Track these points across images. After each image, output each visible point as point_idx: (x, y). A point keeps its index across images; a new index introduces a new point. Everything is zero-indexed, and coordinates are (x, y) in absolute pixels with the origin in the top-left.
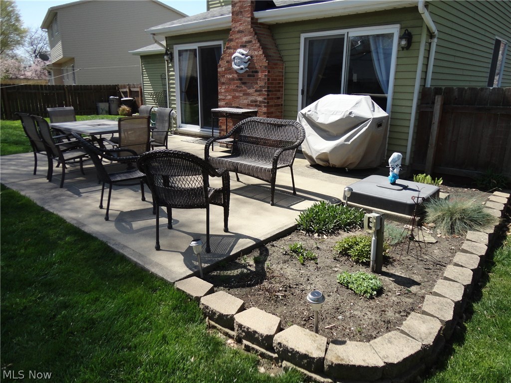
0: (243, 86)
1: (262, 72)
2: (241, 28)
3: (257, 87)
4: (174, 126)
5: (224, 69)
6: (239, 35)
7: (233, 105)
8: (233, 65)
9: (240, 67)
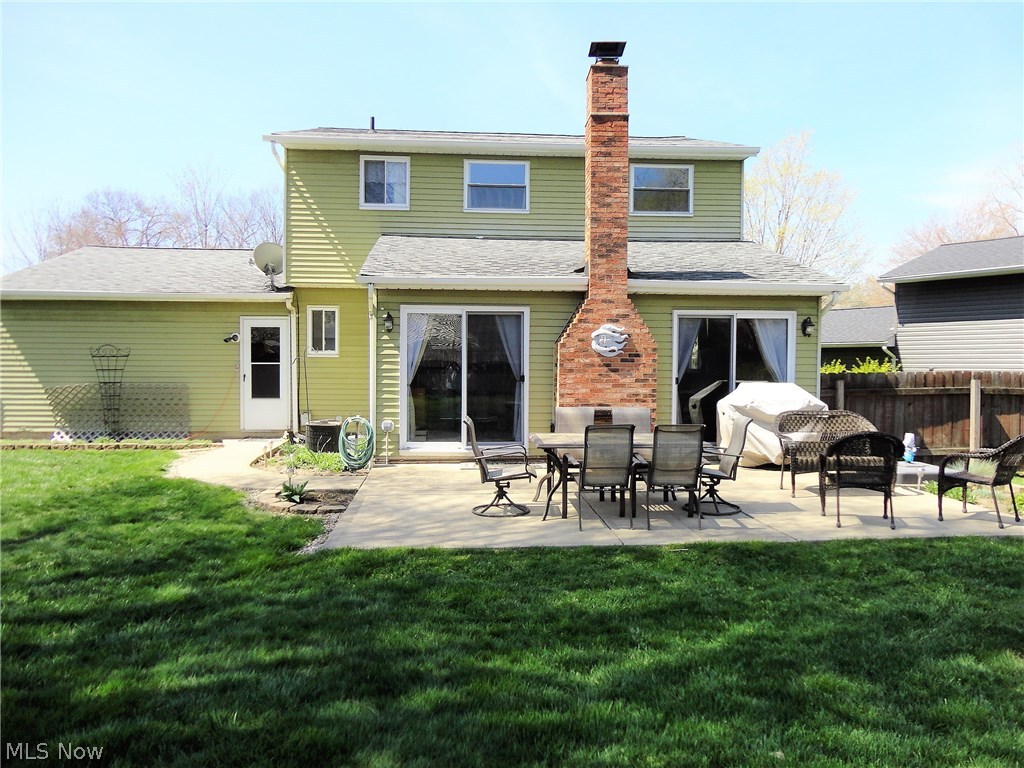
0: (612, 374)
1: (648, 356)
2: (609, 297)
3: (638, 375)
4: (390, 447)
5: (572, 350)
6: (605, 305)
7: (592, 402)
8: (594, 345)
9: (608, 349)
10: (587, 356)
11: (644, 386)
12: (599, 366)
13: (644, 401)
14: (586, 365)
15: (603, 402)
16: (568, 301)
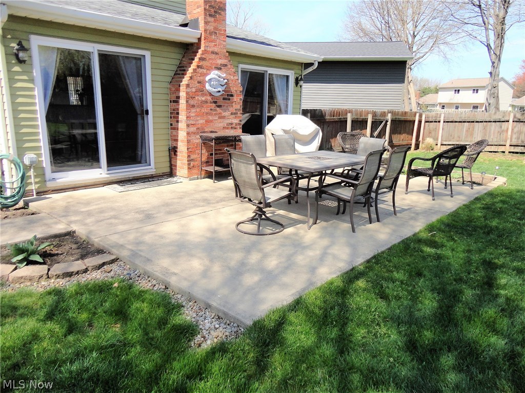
0: (218, 109)
1: (238, 95)
2: (216, 49)
3: (232, 109)
4: (37, 180)
5: (194, 90)
6: (213, 56)
7: (206, 130)
8: (208, 87)
9: (216, 90)
10: (203, 95)
11: (236, 117)
12: (211, 103)
13: (236, 128)
14: (203, 102)
15: (213, 130)
16: (177, 50)
